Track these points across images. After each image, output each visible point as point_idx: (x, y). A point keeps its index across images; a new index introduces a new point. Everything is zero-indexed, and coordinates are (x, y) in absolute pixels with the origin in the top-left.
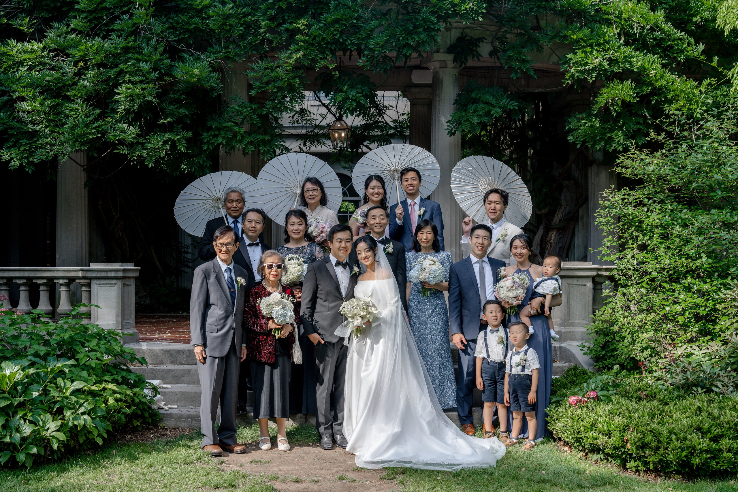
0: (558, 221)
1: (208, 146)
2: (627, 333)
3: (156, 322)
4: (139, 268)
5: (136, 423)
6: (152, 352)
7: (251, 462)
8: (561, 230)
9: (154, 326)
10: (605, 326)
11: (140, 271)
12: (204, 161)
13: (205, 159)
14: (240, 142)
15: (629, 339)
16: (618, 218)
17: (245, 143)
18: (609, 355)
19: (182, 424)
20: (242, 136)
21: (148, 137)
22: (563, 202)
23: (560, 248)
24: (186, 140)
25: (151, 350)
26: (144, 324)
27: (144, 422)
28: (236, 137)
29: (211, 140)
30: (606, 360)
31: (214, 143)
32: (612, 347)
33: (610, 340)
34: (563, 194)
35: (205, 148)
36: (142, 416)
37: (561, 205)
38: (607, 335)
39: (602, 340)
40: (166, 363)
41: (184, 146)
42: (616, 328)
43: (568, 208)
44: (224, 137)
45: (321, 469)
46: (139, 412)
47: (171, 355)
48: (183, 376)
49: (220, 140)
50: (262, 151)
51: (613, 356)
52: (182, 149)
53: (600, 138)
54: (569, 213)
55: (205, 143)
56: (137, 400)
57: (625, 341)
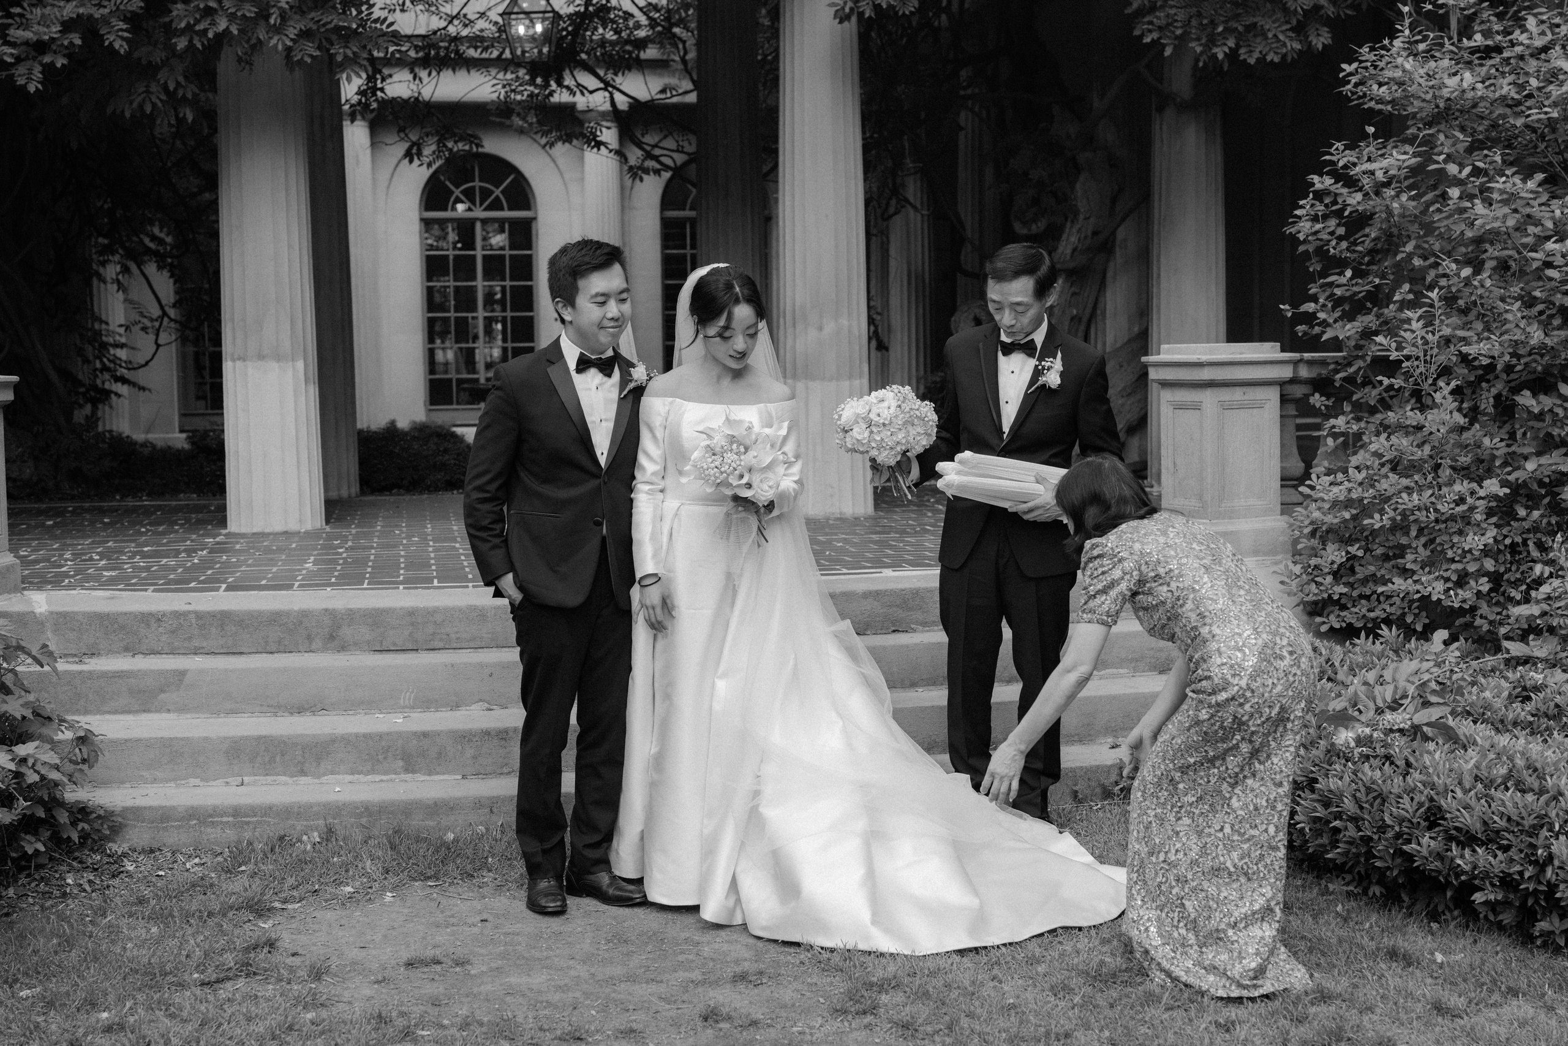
0: (1069, 251)
1: (191, 41)
2: (1413, 533)
3: (56, 525)
4: (15, 378)
5: (33, 845)
6: (62, 620)
7: (409, 964)
8: (1077, 275)
9: (55, 538)
10: (1347, 515)
11: (16, 387)
12: (178, 83)
13: (181, 79)
14: (278, 30)
15: (1421, 549)
16: (1357, 222)
17: (292, 32)
18: (1355, 594)
19: (172, 838)
20: (283, 16)
21: (18, 10)
22: (1082, 205)
23: (1072, 319)
24: (125, 20)
25: (64, 615)
26: (26, 532)
27: (58, 841)
28: (267, 17)
29: (197, 22)
30: (1344, 607)
31: (206, 31)
32: (1361, 573)
33: (1360, 553)
34: (1078, 186)
35: (181, 44)
36: (50, 822)
37: (1076, 213)
38: (1350, 541)
39: (1334, 554)
40: (110, 652)
41: (122, 38)
42: (1376, 521)
43: (1092, 220)
44: (232, 17)
45: (631, 979)
46: (41, 813)
47: (122, 627)
48: (162, 691)
49: (222, 24)
50: (339, 58)
51: (1368, 598)
52: (117, 46)
53: (1225, 29)
54: (1095, 233)
55: (183, 32)
56: (32, 778)
57: (1410, 557)
